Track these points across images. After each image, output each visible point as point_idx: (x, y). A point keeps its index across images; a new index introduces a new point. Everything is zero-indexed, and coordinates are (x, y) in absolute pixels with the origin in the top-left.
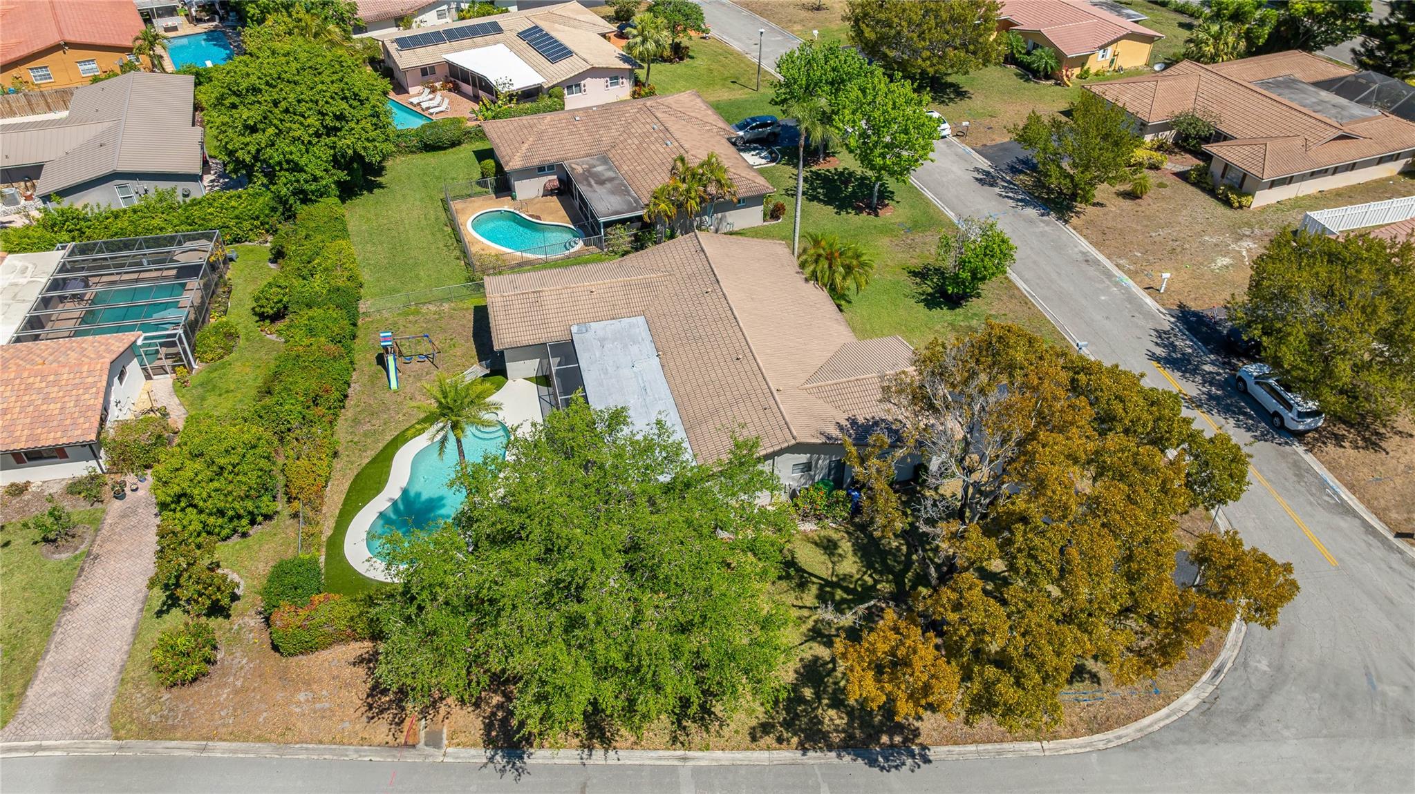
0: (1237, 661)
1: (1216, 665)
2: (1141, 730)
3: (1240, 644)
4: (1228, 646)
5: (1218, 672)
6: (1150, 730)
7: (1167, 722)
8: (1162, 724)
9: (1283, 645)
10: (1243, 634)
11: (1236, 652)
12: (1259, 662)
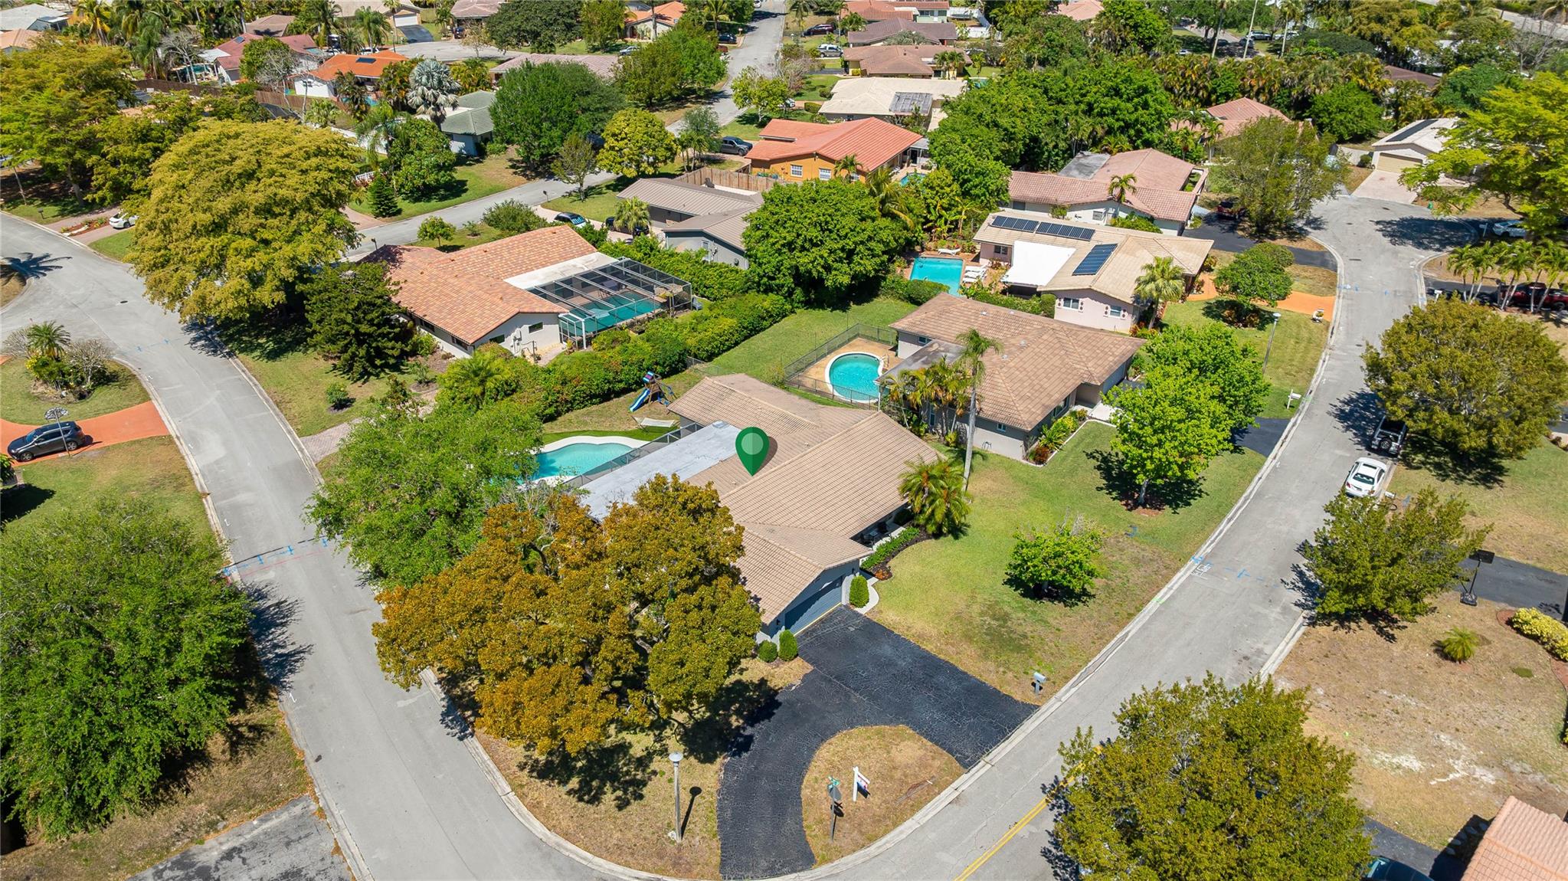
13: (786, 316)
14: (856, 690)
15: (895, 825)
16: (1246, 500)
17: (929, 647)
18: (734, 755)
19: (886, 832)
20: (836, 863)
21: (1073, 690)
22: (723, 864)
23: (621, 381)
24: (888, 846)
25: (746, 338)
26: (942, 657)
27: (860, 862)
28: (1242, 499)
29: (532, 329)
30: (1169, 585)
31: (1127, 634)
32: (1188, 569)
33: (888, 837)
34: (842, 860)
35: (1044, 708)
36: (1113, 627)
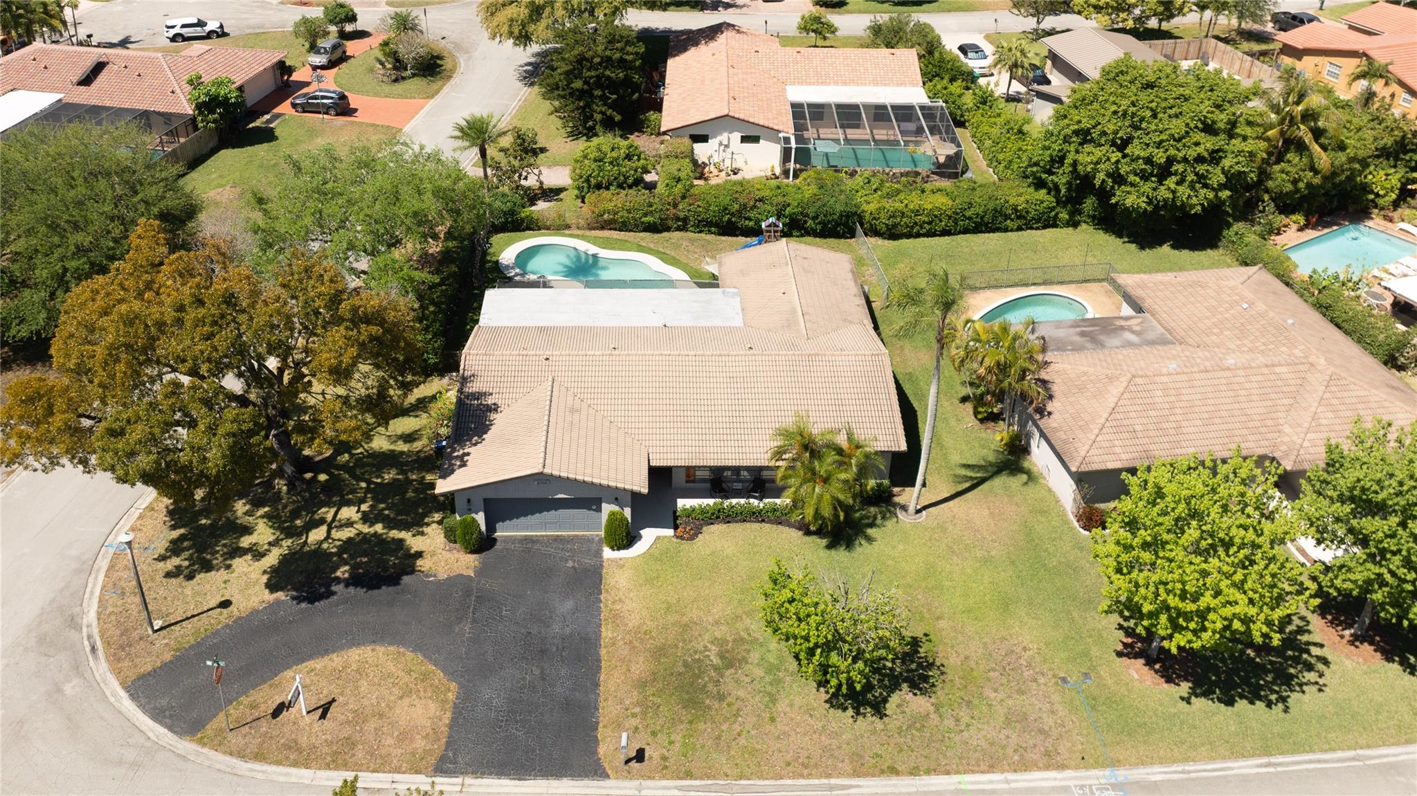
0: (89, 671)
1: (101, 653)
2: (98, 570)
3: (102, 685)
4: (108, 674)
5: (93, 649)
6: (93, 576)
7: (88, 590)
8: (90, 585)
9: (69, 718)
10: (108, 694)
11: (98, 678)
12: (73, 687)
13: (1055, 226)
14: (474, 621)
15: (295, 764)
16: (1353, 759)
17: (607, 633)
18: (293, 598)
19: (279, 763)
20: (205, 750)
21: (676, 792)
22: (142, 677)
23: (749, 219)
24: (259, 776)
25: (966, 231)
26: (603, 652)
27: (218, 766)
28: (1351, 753)
29: (745, 139)
30: (1011, 776)
31: (851, 787)
32: (1076, 778)
33: (274, 768)
34: (211, 753)
35: (607, 783)
36: (847, 766)
